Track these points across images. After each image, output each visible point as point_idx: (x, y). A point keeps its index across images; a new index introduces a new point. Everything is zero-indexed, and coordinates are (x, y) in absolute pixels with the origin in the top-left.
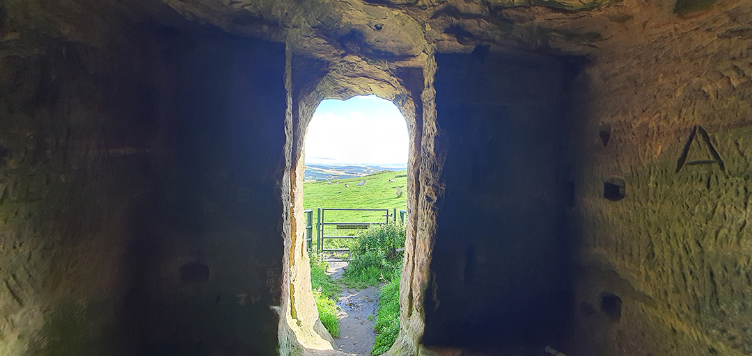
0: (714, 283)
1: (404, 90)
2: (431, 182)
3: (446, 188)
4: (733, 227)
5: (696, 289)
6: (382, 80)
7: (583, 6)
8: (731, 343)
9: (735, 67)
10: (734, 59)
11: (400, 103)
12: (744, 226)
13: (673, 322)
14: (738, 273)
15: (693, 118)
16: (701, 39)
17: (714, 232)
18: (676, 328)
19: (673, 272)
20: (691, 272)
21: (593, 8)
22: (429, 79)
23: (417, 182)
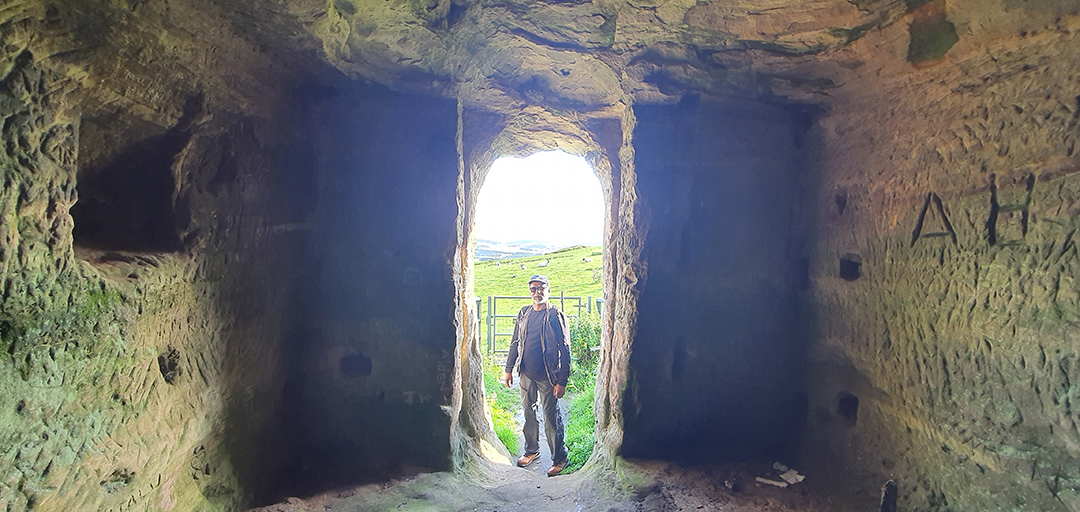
0: (947, 372)
1: (597, 146)
2: (630, 261)
3: (648, 267)
4: (964, 308)
5: (930, 380)
6: (570, 134)
7: (808, 49)
8: (962, 438)
9: (967, 127)
10: (965, 117)
11: (593, 161)
12: (974, 306)
13: (907, 420)
14: (969, 359)
15: (929, 185)
16: (936, 93)
17: (946, 314)
18: (911, 427)
19: (907, 362)
20: (925, 361)
21: (819, 51)
22: (627, 135)
23: (614, 260)
